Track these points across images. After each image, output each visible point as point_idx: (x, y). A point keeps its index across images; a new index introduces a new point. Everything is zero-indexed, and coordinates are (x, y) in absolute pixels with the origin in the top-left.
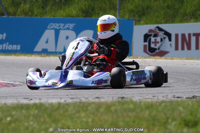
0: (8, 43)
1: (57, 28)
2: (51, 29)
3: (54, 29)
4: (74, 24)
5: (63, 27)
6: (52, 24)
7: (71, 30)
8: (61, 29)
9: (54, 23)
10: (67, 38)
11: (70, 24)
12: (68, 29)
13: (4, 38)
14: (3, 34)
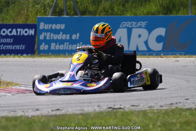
0: (81, 43)
1: (130, 26)
2: (123, 28)
3: (126, 27)
4: (147, 22)
5: (136, 25)
6: (125, 23)
7: (143, 28)
8: (133, 27)
9: (126, 22)
10: (140, 36)
11: (143, 22)
12: (140, 27)
13: (78, 38)
14: (76, 34)
